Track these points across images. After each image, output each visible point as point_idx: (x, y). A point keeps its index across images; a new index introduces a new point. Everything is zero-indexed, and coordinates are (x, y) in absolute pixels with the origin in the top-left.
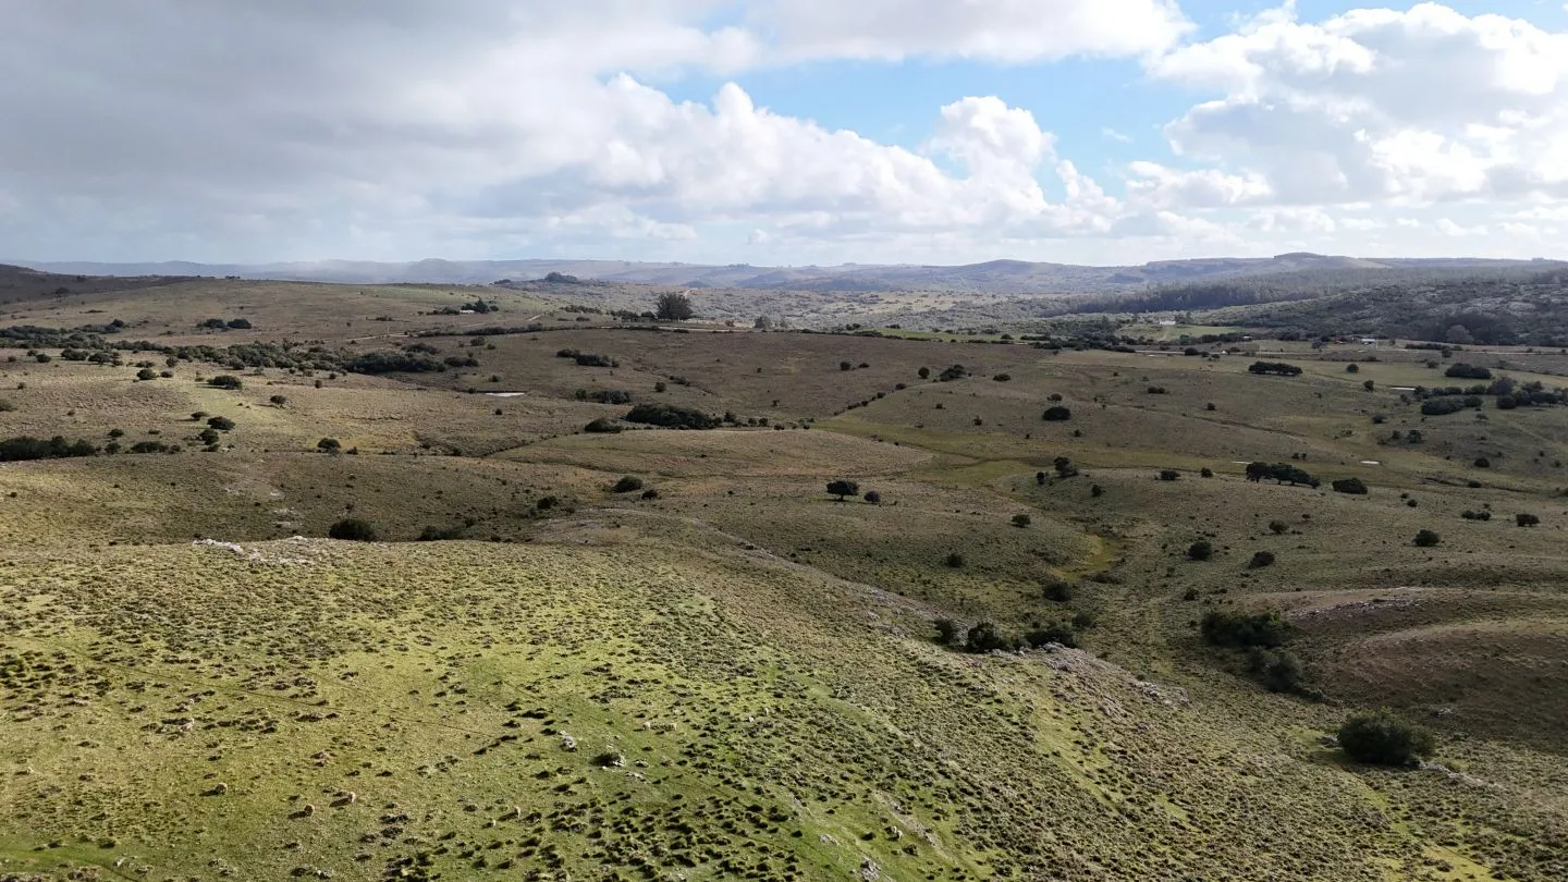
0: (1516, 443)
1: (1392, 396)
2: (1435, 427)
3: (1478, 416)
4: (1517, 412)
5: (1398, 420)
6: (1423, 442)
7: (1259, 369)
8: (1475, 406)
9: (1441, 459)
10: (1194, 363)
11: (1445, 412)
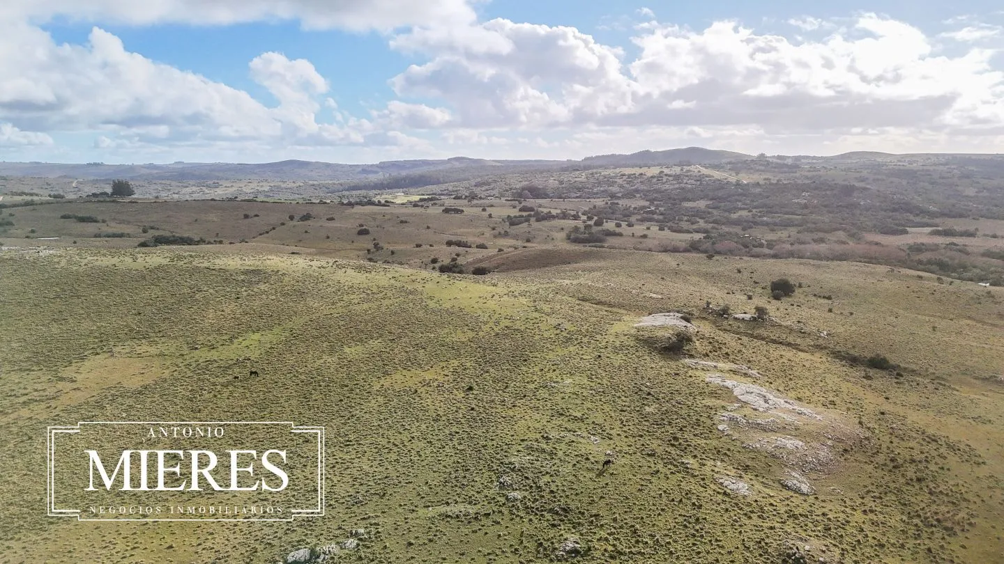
0: (541, 233)
1: (499, 220)
2: (514, 229)
3: (529, 225)
5: (501, 228)
6: (509, 235)
7: (447, 211)
10: (418, 210)
11: (517, 224)
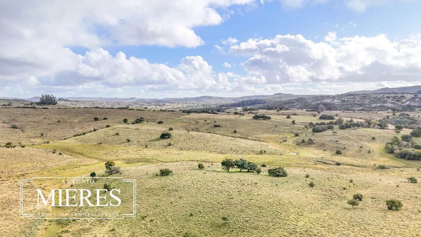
1: (301, 126)
2: (318, 137)
3: (333, 132)
4: (346, 131)
5: (304, 135)
6: (314, 144)
7: (256, 118)
8: (331, 128)
9: (322, 151)
11: (320, 131)
